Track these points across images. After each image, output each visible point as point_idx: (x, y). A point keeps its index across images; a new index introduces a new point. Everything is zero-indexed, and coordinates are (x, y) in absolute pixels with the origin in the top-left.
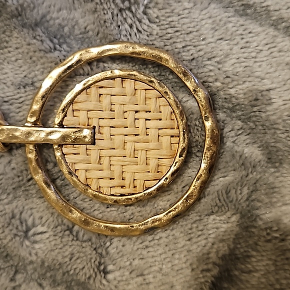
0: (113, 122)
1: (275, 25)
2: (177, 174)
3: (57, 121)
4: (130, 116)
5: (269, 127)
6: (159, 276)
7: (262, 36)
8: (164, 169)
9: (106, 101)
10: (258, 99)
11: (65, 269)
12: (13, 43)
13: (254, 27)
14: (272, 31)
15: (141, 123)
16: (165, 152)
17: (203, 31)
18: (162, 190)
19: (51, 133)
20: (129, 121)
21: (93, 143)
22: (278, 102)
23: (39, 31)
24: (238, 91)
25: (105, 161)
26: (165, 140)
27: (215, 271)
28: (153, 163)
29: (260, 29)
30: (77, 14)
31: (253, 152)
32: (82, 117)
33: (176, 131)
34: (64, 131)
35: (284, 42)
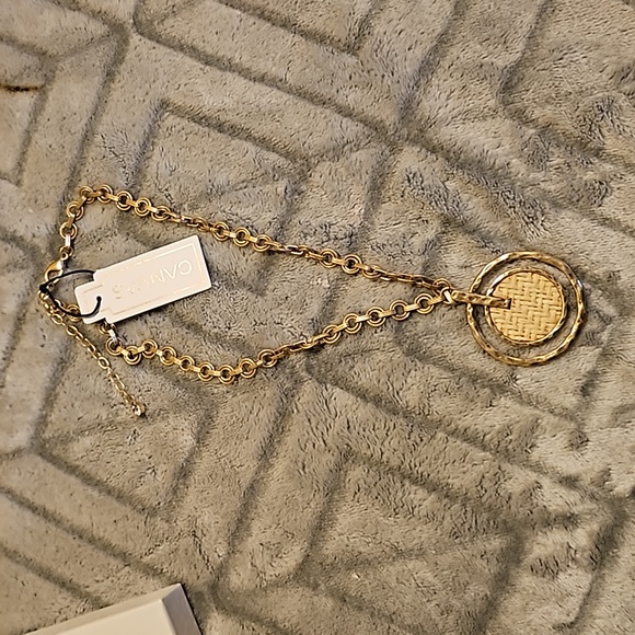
0: (522, 298)
1: (624, 231)
2: (557, 334)
3: (489, 291)
4: (534, 295)
5: (619, 293)
6: (549, 383)
7: (616, 237)
8: (549, 330)
9: (520, 285)
10: (612, 277)
11: (490, 377)
12: (459, 241)
13: (610, 232)
14: (622, 235)
15: (539, 300)
16: (552, 319)
17: (578, 235)
18: (546, 341)
19: (484, 299)
20: (532, 299)
21: (509, 308)
22: (624, 278)
23: (476, 235)
24: (599, 272)
25: (514, 320)
26: (553, 312)
27: (584, 380)
28: (543, 325)
29: (614, 233)
30: (499, 224)
31: (610, 310)
32: (505, 291)
33: (559, 308)
34: (492, 299)
35: (629, 241)
